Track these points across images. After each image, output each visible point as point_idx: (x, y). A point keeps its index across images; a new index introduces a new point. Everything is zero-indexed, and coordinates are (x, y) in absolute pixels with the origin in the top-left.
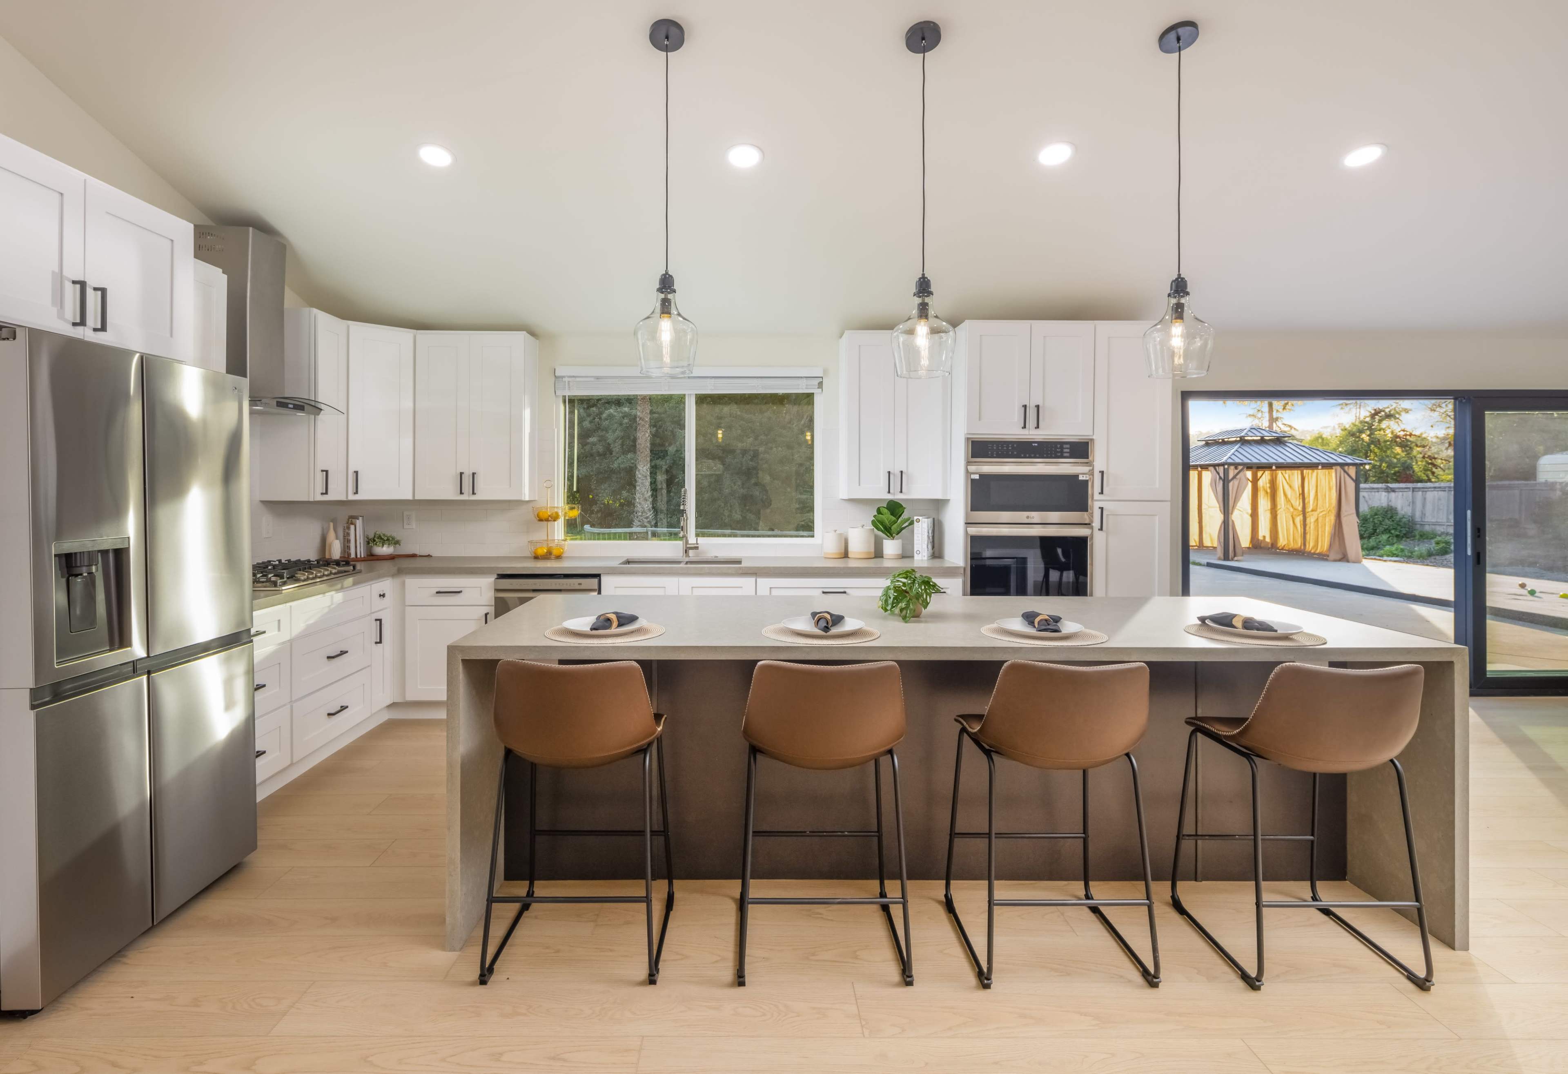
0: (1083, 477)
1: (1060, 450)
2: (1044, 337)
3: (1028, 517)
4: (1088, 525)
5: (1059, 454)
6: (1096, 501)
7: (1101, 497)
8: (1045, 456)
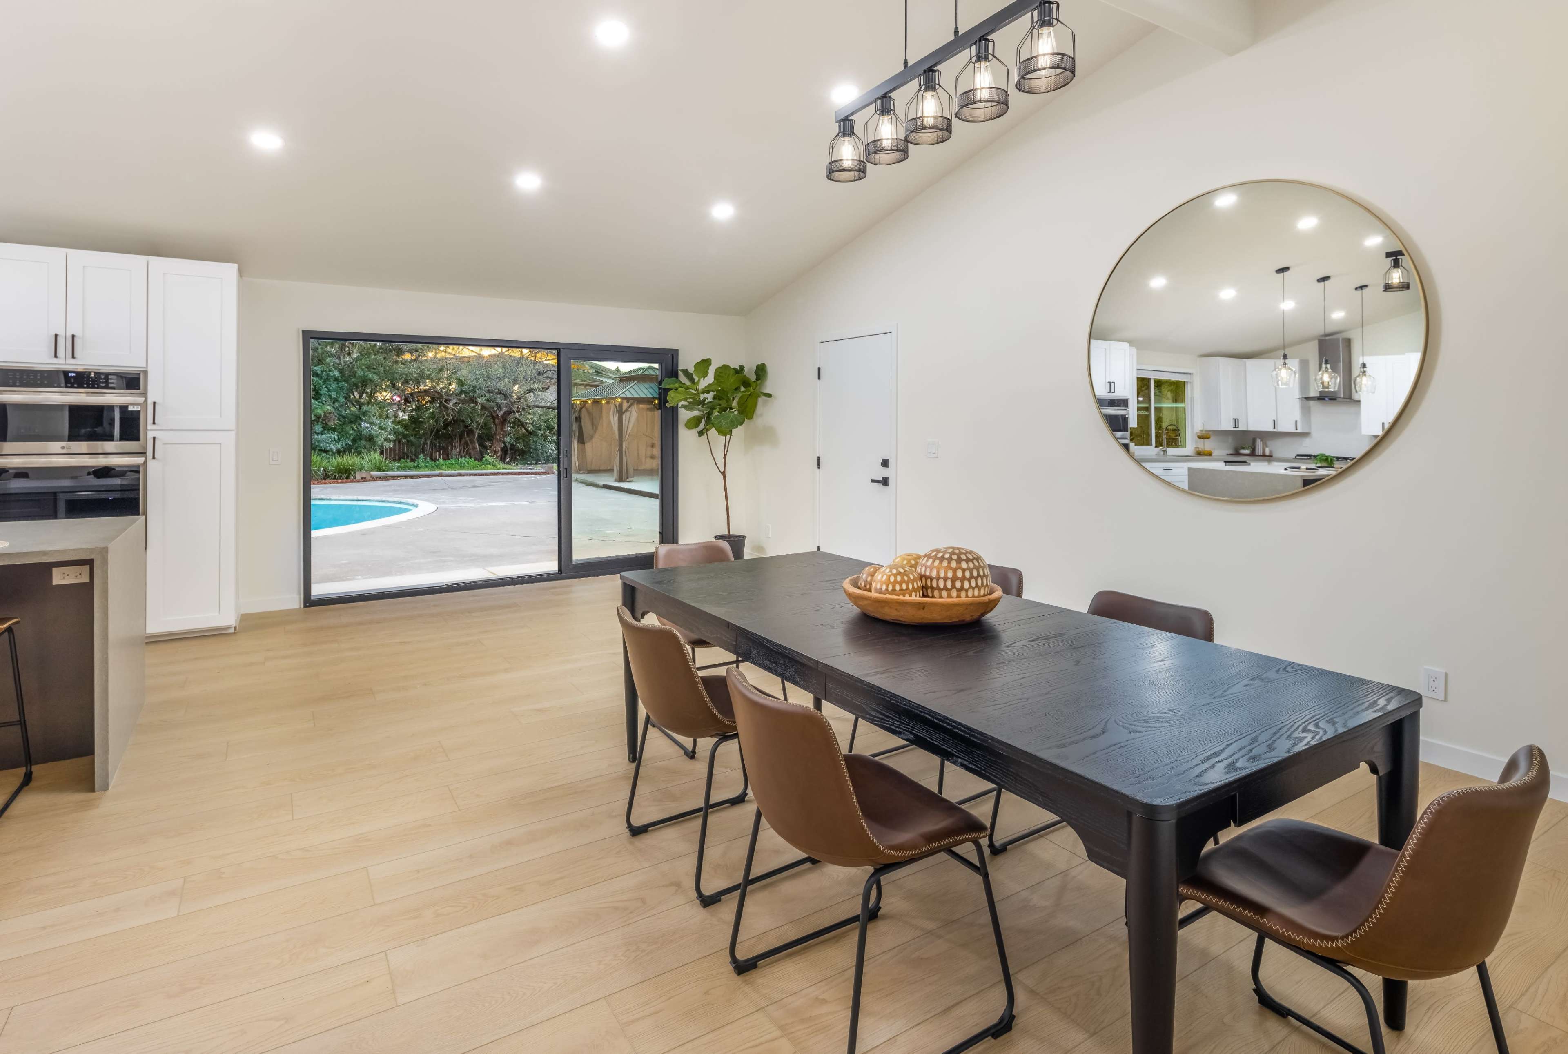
0: (134, 407)
1: (104, 380)
2: (84, 267)
3: (63, 448)
4: (143, 453)
5: (104, 385)
6: (150, 431)
7: (154, 427)
8: (85, 386)
